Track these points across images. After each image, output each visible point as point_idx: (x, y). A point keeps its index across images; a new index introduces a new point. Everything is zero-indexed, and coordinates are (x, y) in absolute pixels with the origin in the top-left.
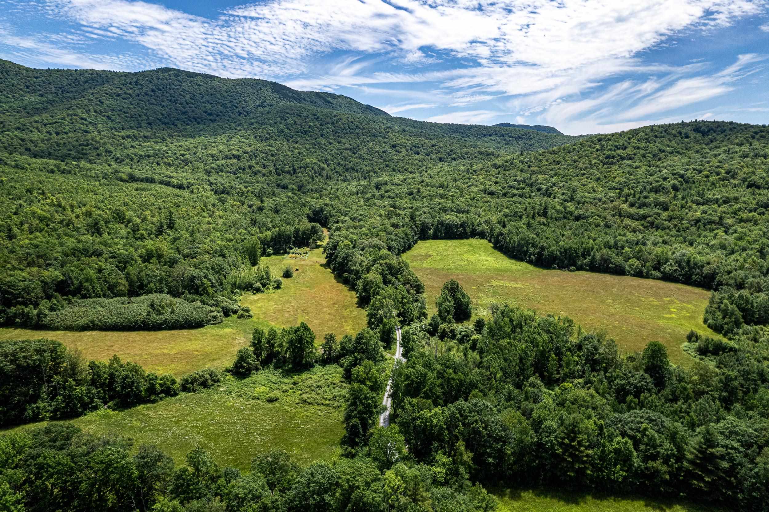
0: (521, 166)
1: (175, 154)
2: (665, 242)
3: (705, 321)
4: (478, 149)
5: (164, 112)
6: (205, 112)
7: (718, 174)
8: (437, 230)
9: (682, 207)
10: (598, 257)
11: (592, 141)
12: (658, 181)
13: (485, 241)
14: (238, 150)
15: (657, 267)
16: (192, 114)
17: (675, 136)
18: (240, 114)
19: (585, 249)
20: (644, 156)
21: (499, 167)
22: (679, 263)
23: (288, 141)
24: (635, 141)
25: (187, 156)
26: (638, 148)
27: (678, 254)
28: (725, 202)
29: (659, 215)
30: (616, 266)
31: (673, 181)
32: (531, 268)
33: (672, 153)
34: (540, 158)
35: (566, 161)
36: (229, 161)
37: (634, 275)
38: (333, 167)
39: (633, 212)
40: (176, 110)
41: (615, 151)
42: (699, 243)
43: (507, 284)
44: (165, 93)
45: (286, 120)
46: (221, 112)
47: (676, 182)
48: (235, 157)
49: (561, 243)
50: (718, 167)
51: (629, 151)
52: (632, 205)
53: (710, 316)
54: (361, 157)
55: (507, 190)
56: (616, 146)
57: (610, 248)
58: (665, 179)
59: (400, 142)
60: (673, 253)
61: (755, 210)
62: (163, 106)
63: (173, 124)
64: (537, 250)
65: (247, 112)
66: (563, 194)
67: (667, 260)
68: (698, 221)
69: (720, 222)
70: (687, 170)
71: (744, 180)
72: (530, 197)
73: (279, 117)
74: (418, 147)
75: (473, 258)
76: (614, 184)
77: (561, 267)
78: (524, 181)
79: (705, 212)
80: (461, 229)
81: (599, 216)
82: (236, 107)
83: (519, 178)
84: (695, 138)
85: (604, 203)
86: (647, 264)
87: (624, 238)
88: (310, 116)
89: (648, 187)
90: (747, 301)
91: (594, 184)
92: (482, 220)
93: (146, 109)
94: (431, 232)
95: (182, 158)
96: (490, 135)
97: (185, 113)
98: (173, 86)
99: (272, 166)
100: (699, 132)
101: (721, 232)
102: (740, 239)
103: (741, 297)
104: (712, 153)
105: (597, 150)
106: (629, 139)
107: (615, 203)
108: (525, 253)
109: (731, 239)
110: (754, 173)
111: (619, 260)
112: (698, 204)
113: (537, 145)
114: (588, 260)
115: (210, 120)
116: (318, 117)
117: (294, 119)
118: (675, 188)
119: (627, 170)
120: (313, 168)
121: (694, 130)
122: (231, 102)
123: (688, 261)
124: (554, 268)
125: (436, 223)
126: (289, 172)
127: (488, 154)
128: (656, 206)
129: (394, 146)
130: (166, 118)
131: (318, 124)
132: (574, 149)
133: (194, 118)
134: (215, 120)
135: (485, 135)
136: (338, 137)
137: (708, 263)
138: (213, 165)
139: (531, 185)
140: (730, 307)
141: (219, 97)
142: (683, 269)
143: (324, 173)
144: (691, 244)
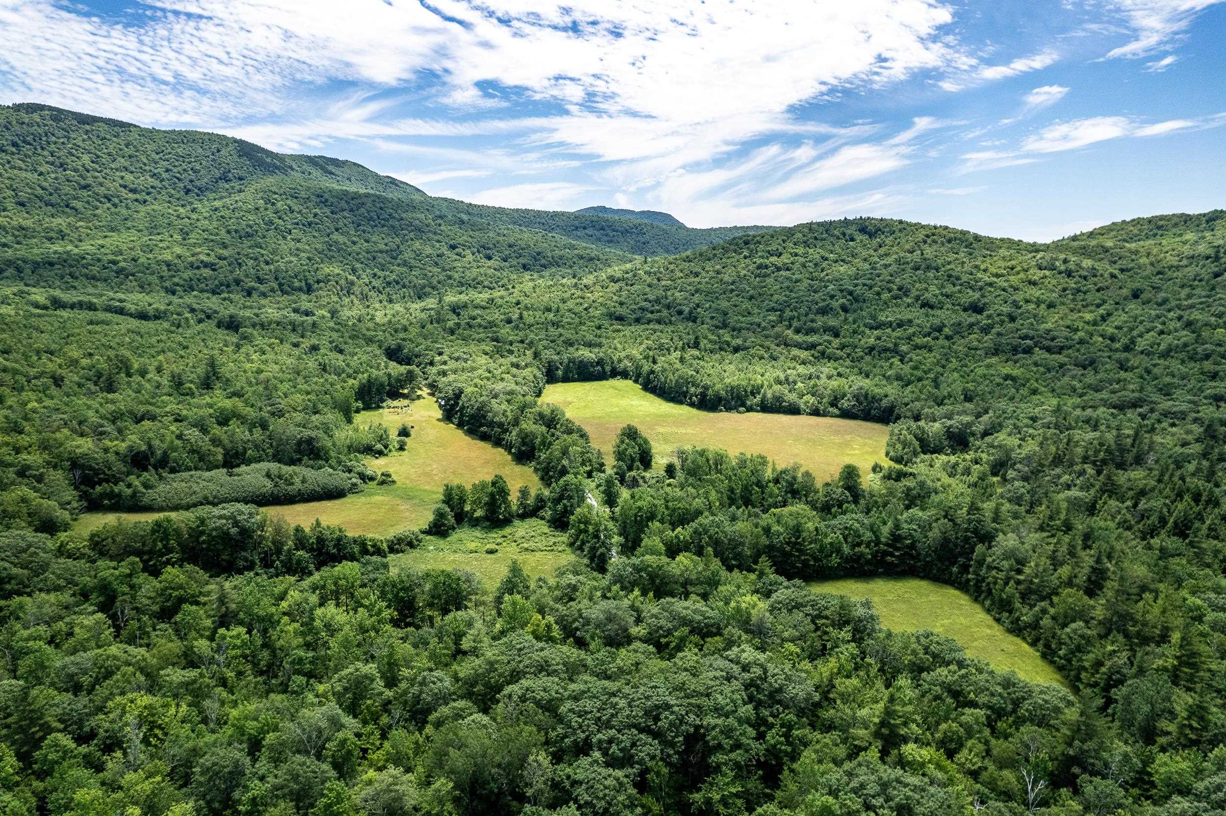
0: (649, 280)
1: (99, 260)
2: (840, 375)
3: (887, 454)
4: (576, 252)
5: (45, 184)
6: (125, 187)
7: (890, 290)
8: (567, 369)
9: (855, 332)
10: (769, 396)
11: (737, 244)
12: (824, 300)
13: (630, 383)
14: (208, 255)
15: (833, 404)
16: (102, 190)
17: (838, 238)
18: (188, 192)
19: (753, 386)
20: (804, 266)
21: (618, 280)
22: (856, 397)
23: (284, 238)
24: (791, 245)
25: (122, 264)
26: (796, 255)
27: (855, 387)
28: (900, 325)
29: (830, 342)
30: (790, 405)
31: (841, 301)
32: (694, 411)
33: (836, 261)
34: (672, 267)
35: (707, 272)
36: (196, 271)
37: (810, 414)
38: (367, 281)
39: (800, 340)
40: (68, 181)
41: (767, 258)
42: (875, 375)
43: (675, 430)
44: (40, 151)
45: (273, 204)
46: (152, 187)
47: (844, 300)
48: (206, 265)
49: (727, 381)
50: (889, 282)
51: (785, 259)
52: (798, 331)
53: (891, 449)
54: (405, 263)
55: (639, 314)
56: (769, 252)
57: (780, 383)
58: (832, 297)
59: (460, 240)
60: (850, 387)
61: (929, 334)
62: (41, 174)
63: (67, 206)
64: (699, 390)
65: (200, 189)
66: (712, 318)
67: (844, 395)
68: (872, 349)
69: (895, 351)
70: (856, 285)
71: (917, 298)
72: (671, 322)
73: (262, 198)
74: (489, 249)
75: (624, 402)
76: (772, 305)
77: (729, 409)
78: (657, 301)
79: (879, 338)
80: (599, 368)
81: (762, 346)
82: (179, 179)
83: (651, 297)
84: (862, 241)
85: (764, 329)
86: (824, 400)
87: (795, 372)
88: (313, 198)
89: (814, 307)
90: (923, 432)
91: (746, 305)
92: (623, 354)
93: (9, 178)
94: (560, 372)
95: (115, 268)
96: (585, 228)
97: (86, 187)
98: (54, 139)
99: (273, 279)
100: (865, 233)
101: (896, 361)
102: (916, 368)
103: (919, 427)
104: (882, 262)
105: (745, 257)
106: (784, 241)
107: (777, 329)
108: (685, 394)
109: (906, 369)
110: (926, 289)
111: (792, 397)
112: (871, 328)
113: (652, 242)
114: (758, 398)
115: (137, 200)
116: (327, 200)
117: (288, 202)
118: (845, 309)
119: (786, 284)
120: (337, 283)
121: (860, 231)
122: (167, 171)
123: (867, 394)
124: (721, 411)
125: (566, 361)
126: (300, 289)
127: (591, 259)
128: (825, 331)
129: (453, 247)
130: (51, 194)
131: (327, 211)
132: (715, 255)
133: (106, 197)
134: (145, 201)
135: (577, 228)
136: (364, 231)
137: (886, 396)
138: (176, 280)
139: (668, 307)
140: (909, 437)
141: (145, 161)
142: (861, 403)
143: (356, 289)
144: (867, 376)
